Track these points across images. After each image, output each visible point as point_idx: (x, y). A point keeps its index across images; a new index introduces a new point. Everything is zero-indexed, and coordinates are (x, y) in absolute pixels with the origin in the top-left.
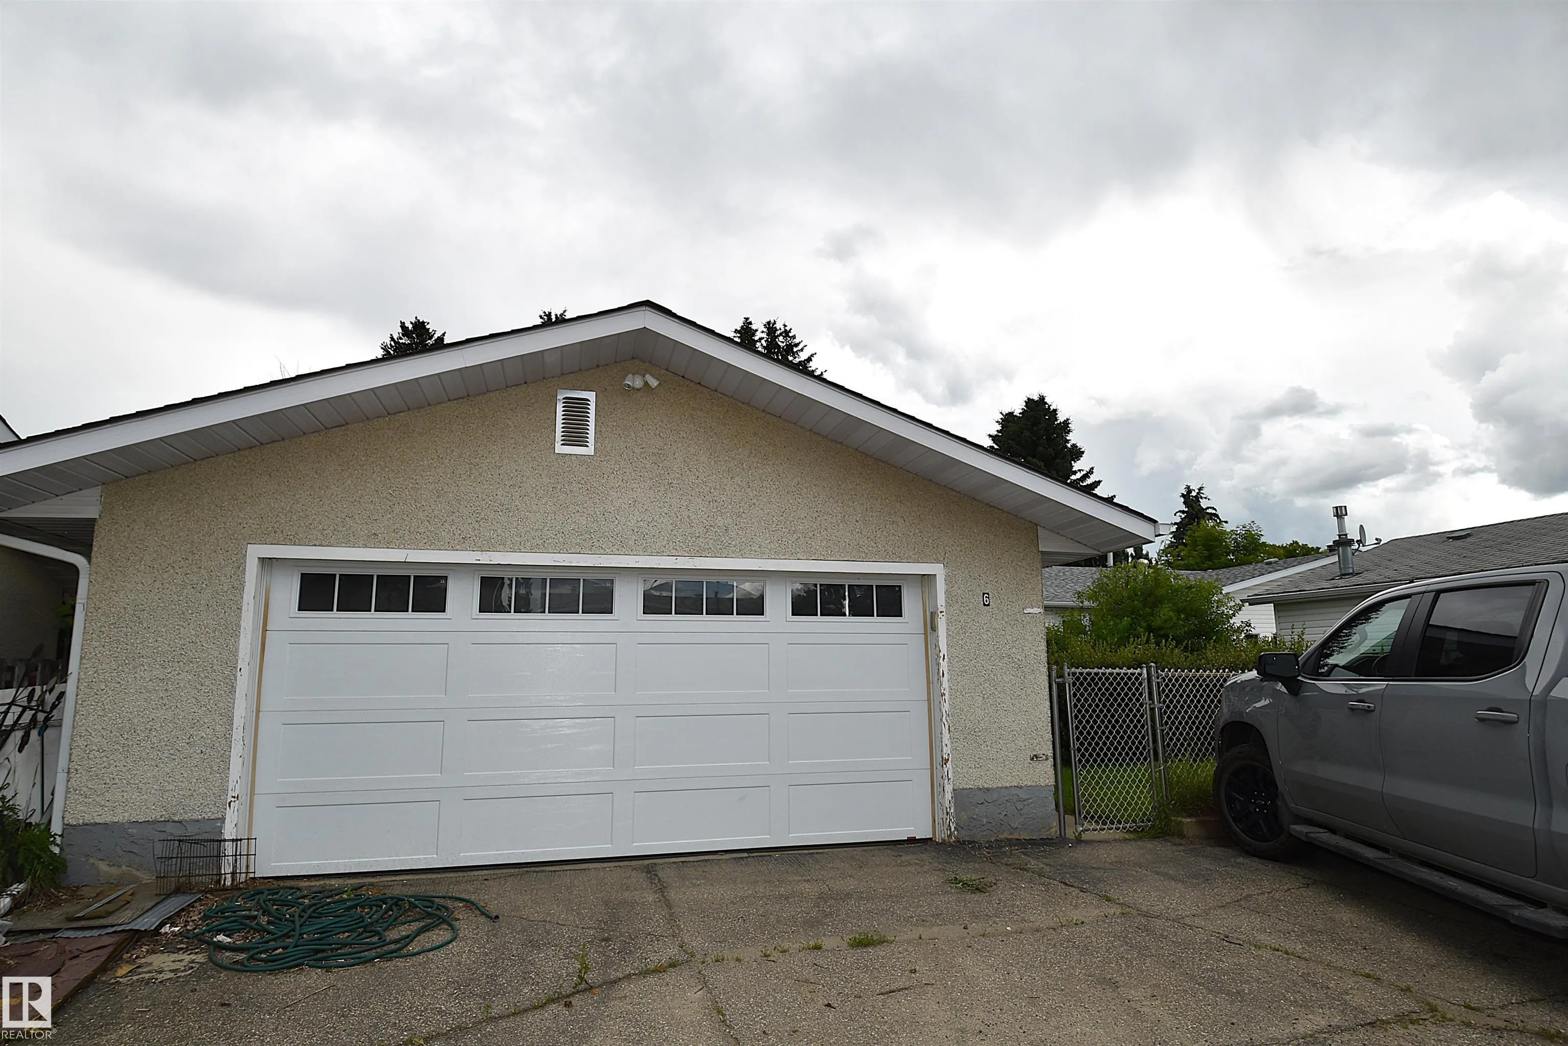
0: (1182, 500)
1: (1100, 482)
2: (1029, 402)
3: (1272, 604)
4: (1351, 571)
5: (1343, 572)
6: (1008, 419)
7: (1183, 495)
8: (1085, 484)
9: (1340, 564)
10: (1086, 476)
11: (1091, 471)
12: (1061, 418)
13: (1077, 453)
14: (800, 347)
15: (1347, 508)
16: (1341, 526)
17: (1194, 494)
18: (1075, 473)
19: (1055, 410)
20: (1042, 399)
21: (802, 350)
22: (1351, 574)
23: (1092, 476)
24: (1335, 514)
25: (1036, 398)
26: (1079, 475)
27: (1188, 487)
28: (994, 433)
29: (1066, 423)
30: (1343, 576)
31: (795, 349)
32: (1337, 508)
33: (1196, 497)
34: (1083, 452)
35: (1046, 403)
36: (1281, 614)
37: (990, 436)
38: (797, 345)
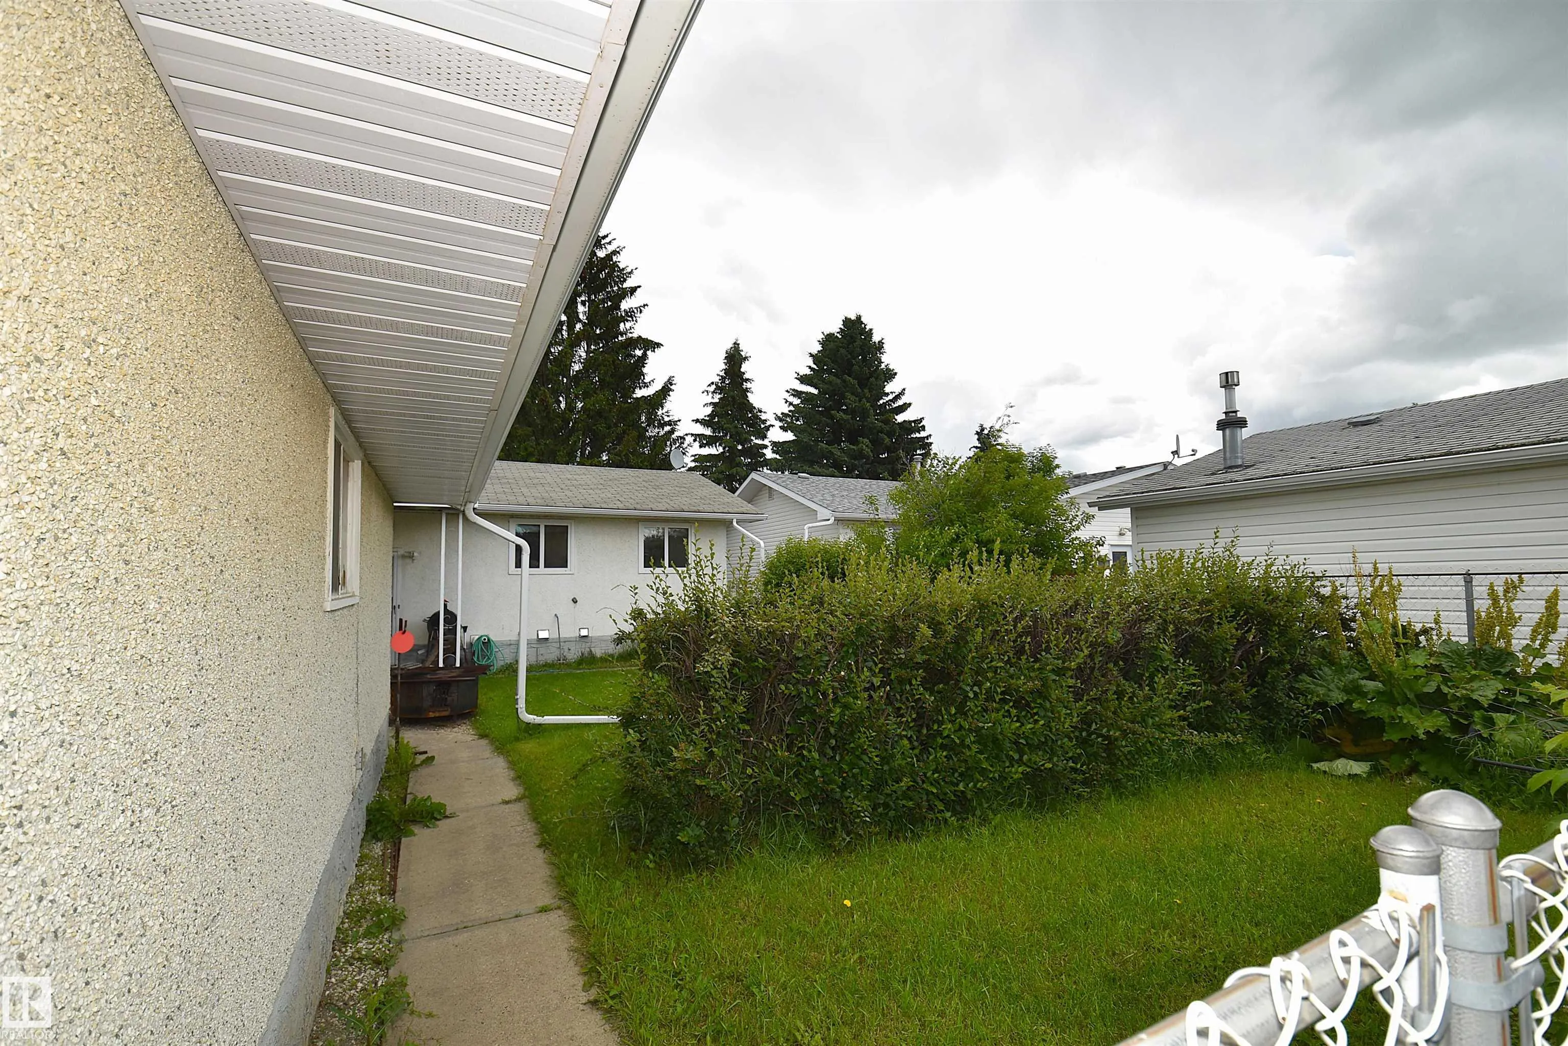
0: (977, 437)
1: (910, 404)
2: (847, 321)
3: (1128, 510)
4: (1239, 462)
5: (1229, 463)
6: (828, 340)
7: (977, 433)
8: (896, 405)
9: (1225, 454)
10: (898, 397)
11: (902, 393)
12: (876, 338)
13: (890, 375)
14: (607, 240)
15: (1240, 374)
16: (1230, 400)
17: (986, 432)
18: (887, 394)
19: (871, 330)
20: (859, 318)
21: (610, 243)
22: (1240, 466)
23: (903, 397)
24: (1224, 383)
25: (853, 318)
26: (891, 397)
27: (982, 426)
28: (815, 352)
29: (881, 343)
30: (1229, 468)
31: (603, 242)
32: (1227, 373)
33: (987, 435)
34: (896, 374)
35: (862, 323)
36: (1140, 522)
37: (811, 355)
38: (605, 237)
